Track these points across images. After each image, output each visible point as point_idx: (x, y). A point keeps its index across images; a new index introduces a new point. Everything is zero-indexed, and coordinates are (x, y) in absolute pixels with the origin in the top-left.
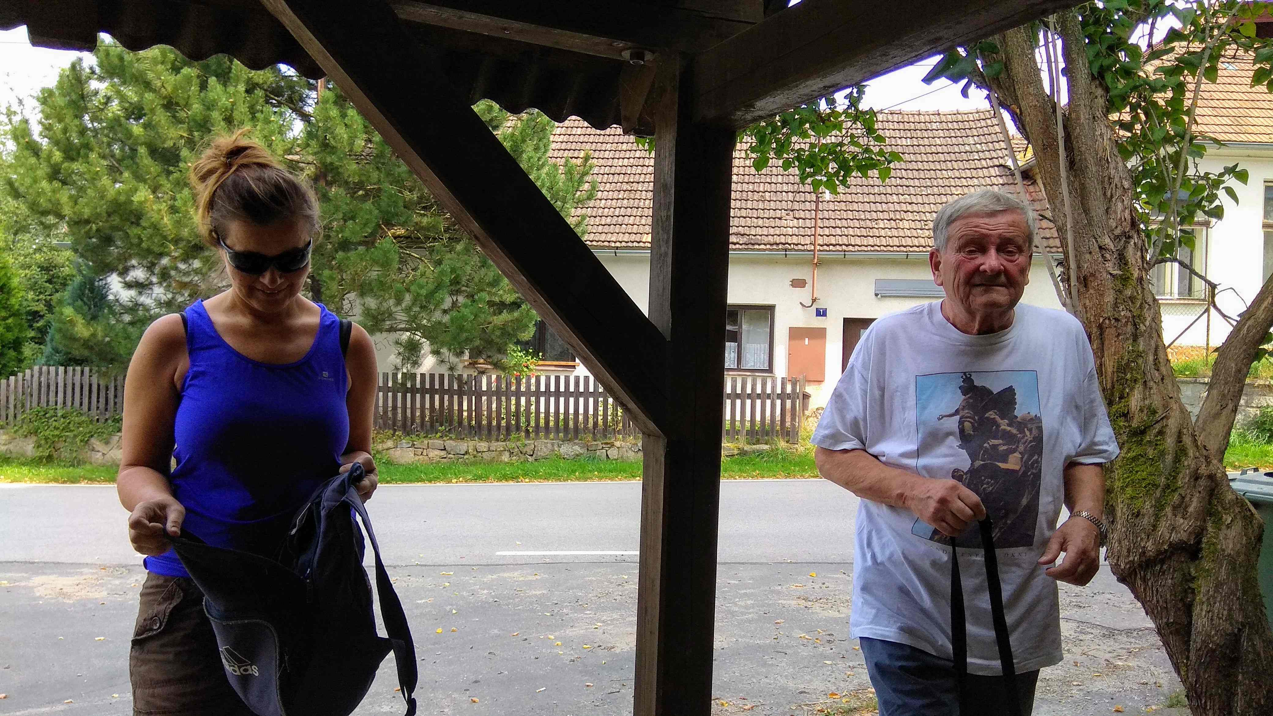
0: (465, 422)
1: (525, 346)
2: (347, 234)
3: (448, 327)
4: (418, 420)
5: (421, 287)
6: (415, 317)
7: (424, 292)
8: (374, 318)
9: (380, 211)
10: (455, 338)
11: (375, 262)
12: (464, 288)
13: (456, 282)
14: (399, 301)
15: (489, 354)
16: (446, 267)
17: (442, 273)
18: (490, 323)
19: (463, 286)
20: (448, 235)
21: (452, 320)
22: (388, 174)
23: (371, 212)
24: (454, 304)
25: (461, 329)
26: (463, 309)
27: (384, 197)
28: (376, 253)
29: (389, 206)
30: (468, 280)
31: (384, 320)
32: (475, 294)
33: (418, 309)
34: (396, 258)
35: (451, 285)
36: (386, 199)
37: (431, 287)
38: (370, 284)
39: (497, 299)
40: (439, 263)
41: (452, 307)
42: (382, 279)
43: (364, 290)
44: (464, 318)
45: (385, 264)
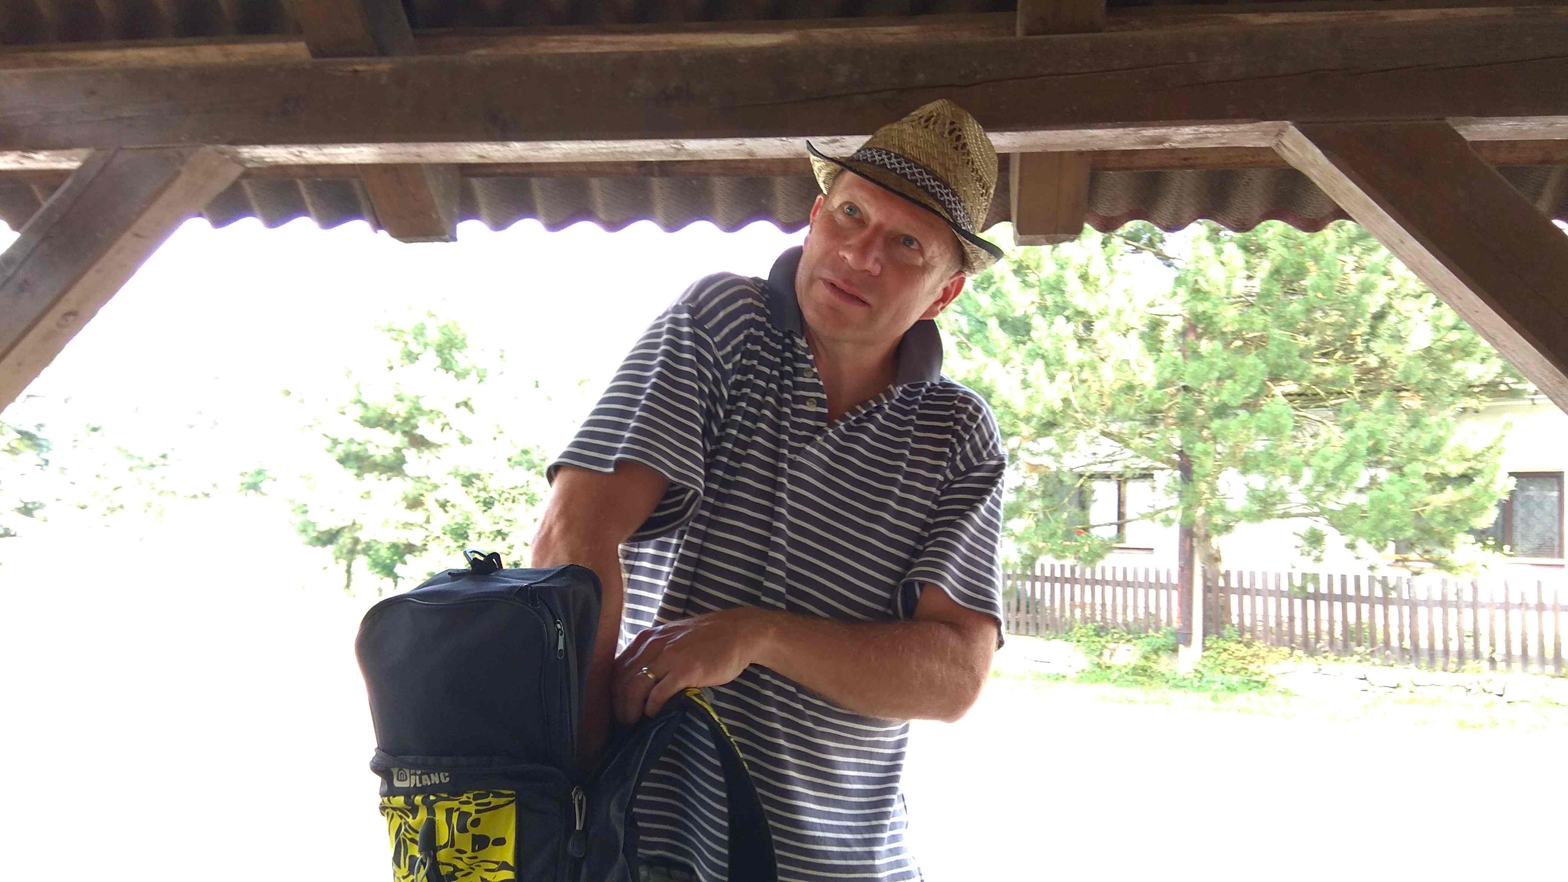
0: (1394, 642)
1: (1481, 535)
2: (1225, 396)
3: (1364, 512)
4: (1325, 637)
5: (1326, 459)
6: (1319, 498)
7: (1330, 465)
8: (1262, 500)
9: (1268, 365)
10: (1376, 527)
11: (1260, 429)
12: (1386, 458)
13: (1375, 450)
14: (1295, 478)
15: (1427, 547)
16: (1361, 429)
17: (1356, 439)
18: (1427, 505)
19: (1386, 455)
20: (1360, 388)
21: (1372, 502)
22: (1278, 317)
23: (1255, 366)
24: (1373, 480)
25: (1387, 514)
26: (1386, 487)
27: (1273, 347)
28: (1263, 418)
29: (1280, 357)
30: (1391, 447)
31: (1274, 504)
32: (1405, 465)
33: (1321, 488)
34: (1290, 424)
35: (1369, 454)
36: (1275, 349)
37: (1341, 458)
38: (1255, 457)
39: (1436, 471)
40: (1350, 425)
41: (1371, 484)
42: (1272, 451)
43: (1247, 464)
44: (1390, 499)
45: (1276, 432)
